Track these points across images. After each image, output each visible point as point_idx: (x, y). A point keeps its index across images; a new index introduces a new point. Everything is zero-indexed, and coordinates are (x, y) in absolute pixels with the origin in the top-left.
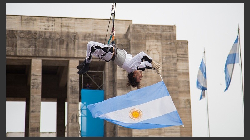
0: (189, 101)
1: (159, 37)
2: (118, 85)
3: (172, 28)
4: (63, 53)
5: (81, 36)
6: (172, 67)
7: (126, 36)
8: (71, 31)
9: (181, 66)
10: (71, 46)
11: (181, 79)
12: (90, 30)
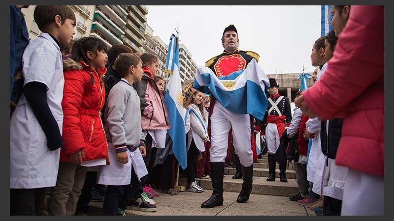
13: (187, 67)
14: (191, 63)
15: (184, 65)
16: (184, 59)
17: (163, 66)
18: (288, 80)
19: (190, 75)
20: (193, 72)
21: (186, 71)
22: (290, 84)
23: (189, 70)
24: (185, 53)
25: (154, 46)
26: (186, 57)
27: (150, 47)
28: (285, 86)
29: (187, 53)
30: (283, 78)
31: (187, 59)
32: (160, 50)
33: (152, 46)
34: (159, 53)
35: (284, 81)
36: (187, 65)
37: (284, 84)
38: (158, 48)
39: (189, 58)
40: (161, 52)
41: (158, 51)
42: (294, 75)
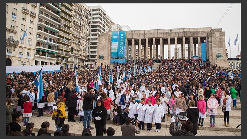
0: (225, 45)
1: (218, 31)
2: (209, 42)
3: (221, 29)
4: (197, 35)
5: (200, 32)
6: (221, 38)
7: (210, 31)
8: (199, 31)
9: (223, 37)
10: (198, 34)
11: (223, 40)
12: (202, 30)
13: (103, 21)
14: (106, 18)
15: (101, 19)
16: (101, 15)
17: (87, 22)
18: (161, 33)
19: (105, 25)
20: (108, 23)
21: (103, 23)
22: (162, 35)
23: (105, 22)
24: (102, 11)
25: (81, 9)
26: (102, 14)
27: (78, 11)
28: (159, 37)
29: (103, 11)
30: (158, 32)
31: (103, 15)
32: (85, 12)
33: (79, 10)
34: (84, 14)
35: (158, 34)
36: (103, 19)
37: (158, 35)
38: (83, 10)
39: (105, 14)
40: (85, 13)
41: (84, 13)
42: (164, 30)
